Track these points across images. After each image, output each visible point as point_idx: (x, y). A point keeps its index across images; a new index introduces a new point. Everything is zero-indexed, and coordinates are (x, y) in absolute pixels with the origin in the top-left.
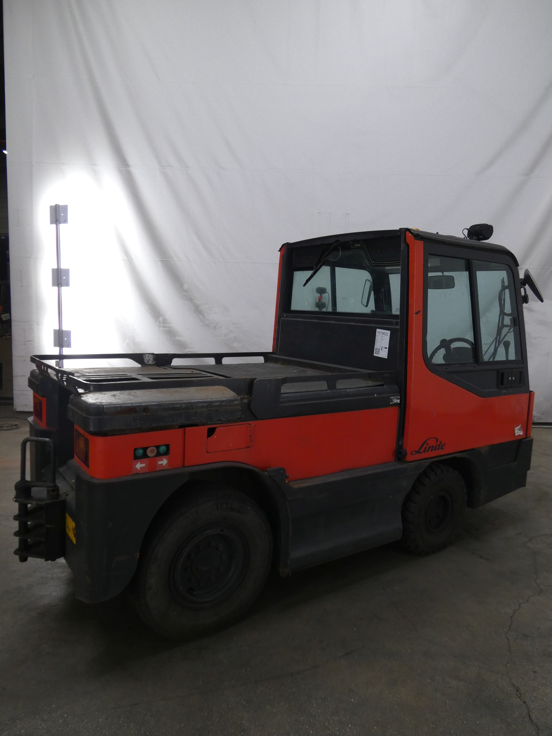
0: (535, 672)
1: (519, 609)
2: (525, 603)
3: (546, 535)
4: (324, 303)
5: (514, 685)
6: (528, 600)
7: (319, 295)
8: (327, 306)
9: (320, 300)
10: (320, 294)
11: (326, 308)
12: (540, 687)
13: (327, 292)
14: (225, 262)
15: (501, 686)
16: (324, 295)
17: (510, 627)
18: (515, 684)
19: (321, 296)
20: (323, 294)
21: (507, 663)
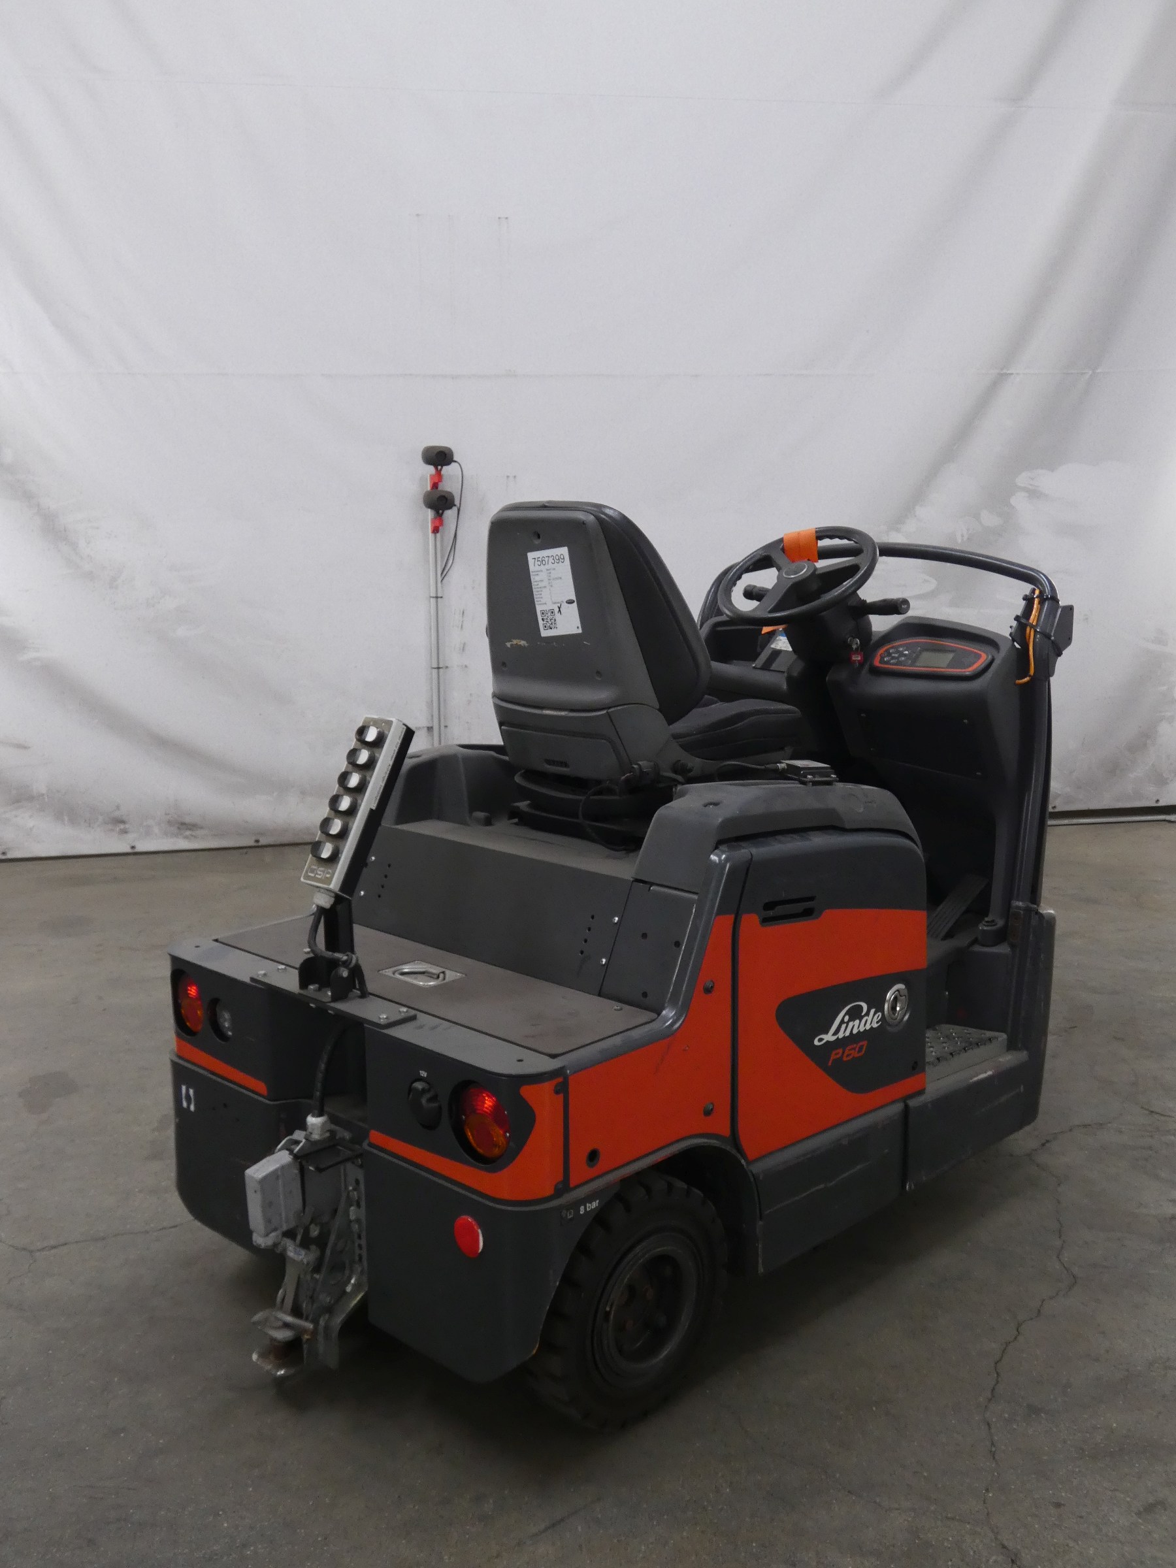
0: (1058, 1505)
1: (1016, 1338)
2: (1032, 1319)
3: (1085, 1126)
4: (450, 493)
5: (1004, 1547)
6: (1039, 1311)
7: (431, 469)
8: (457, 502)
9: (435, 486)
10: (436, 469)
11: (455, 509)
12: (1071, 1544)
13: (456, 462)
14: (129, 374)
15: (972, 1553)
16: (446, 470)
17: (993, 1389)
18: (1006, 1543)
19: (439, 473)
20: (445, 468)
21: (987, 1490)
